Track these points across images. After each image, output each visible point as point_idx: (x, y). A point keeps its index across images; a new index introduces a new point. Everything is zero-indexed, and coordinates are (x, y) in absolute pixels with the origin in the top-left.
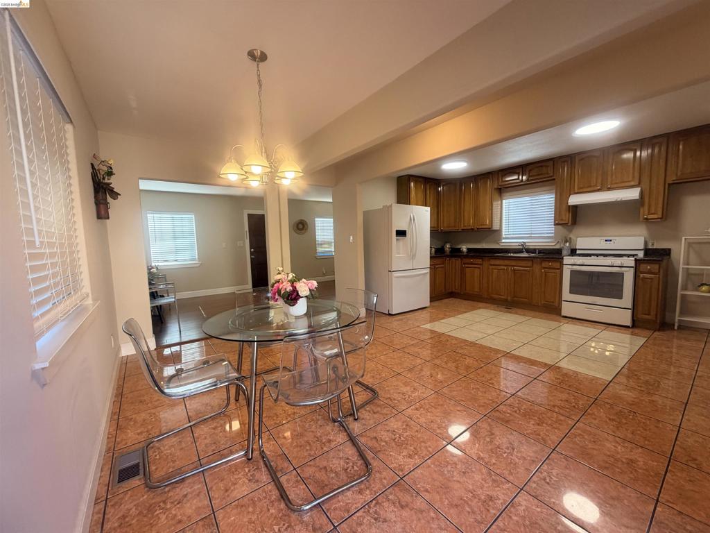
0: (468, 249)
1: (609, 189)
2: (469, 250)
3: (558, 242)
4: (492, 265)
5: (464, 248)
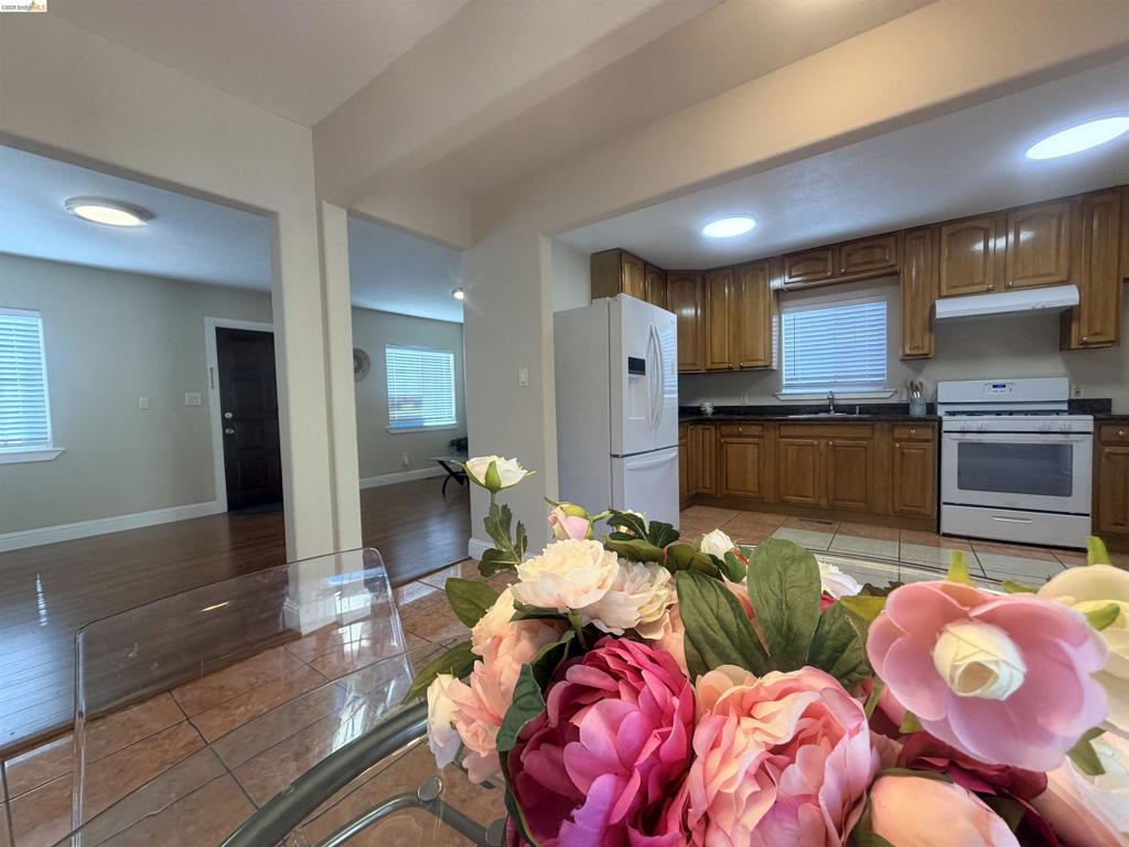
0: (715, 408)
1: (1008, 288)
2: (717, 410)
3: (896, 392)
4: (784, 437)
5: (708, 406)
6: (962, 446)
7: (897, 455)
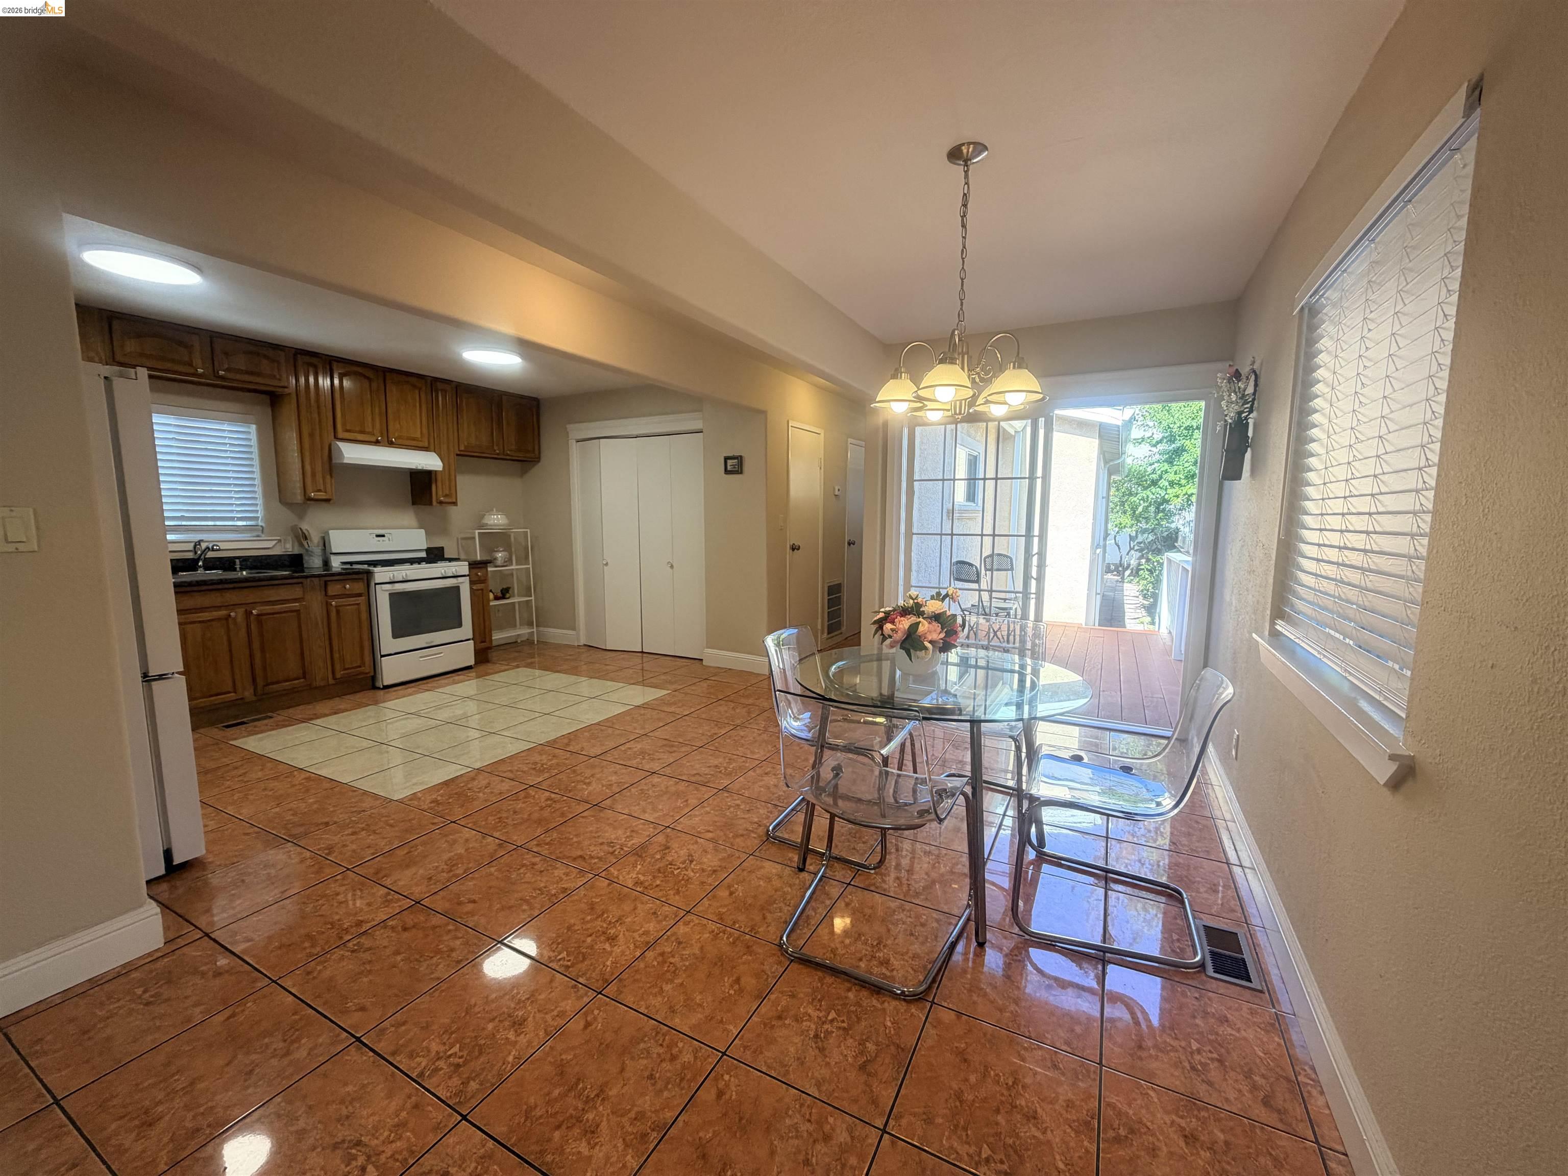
3: (280, 541)
6: (393, 596)
7: (333, 614)
